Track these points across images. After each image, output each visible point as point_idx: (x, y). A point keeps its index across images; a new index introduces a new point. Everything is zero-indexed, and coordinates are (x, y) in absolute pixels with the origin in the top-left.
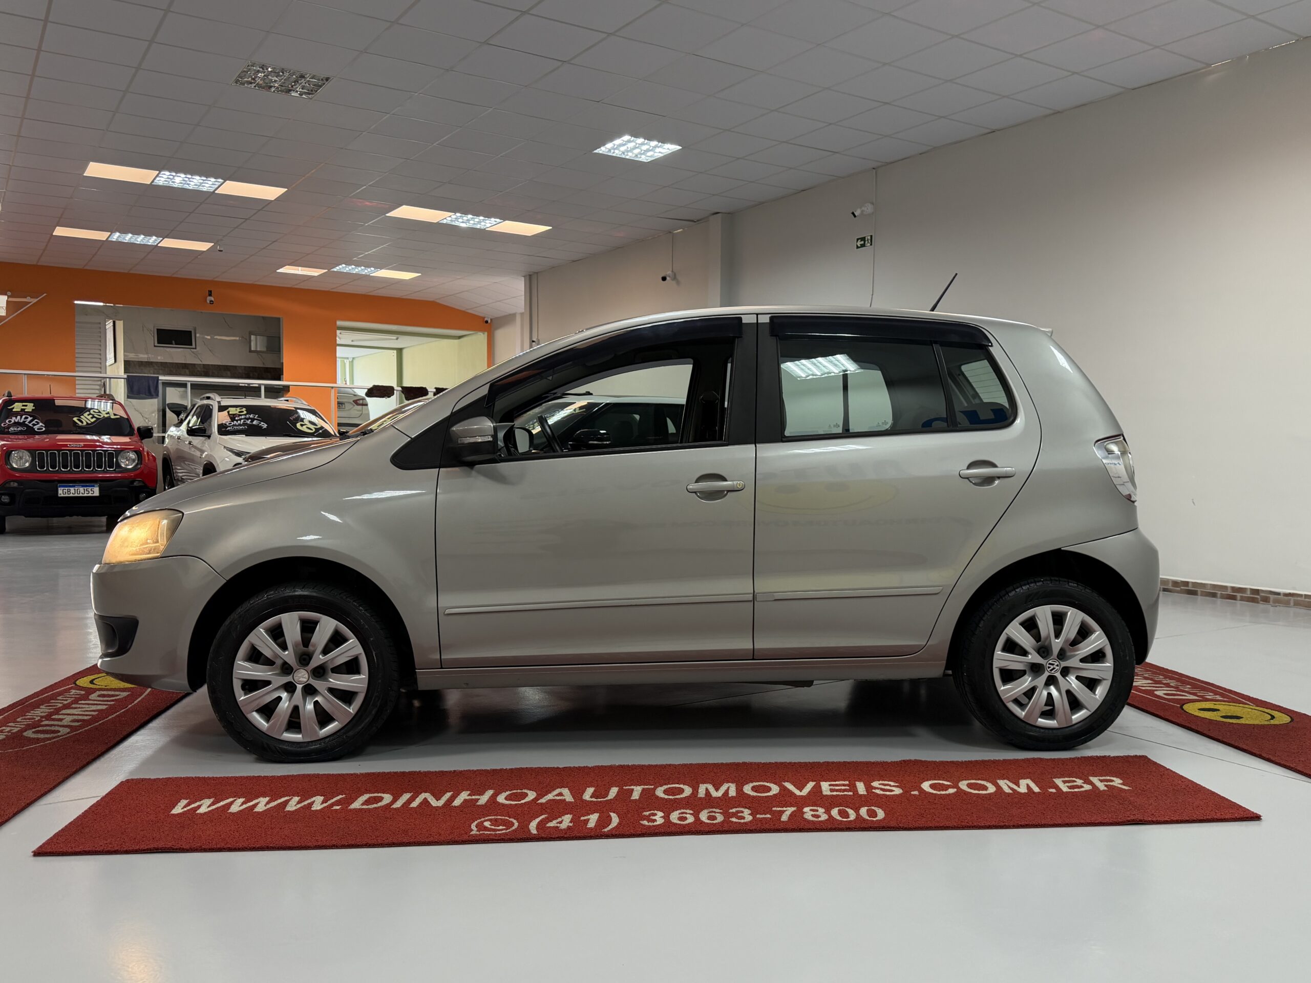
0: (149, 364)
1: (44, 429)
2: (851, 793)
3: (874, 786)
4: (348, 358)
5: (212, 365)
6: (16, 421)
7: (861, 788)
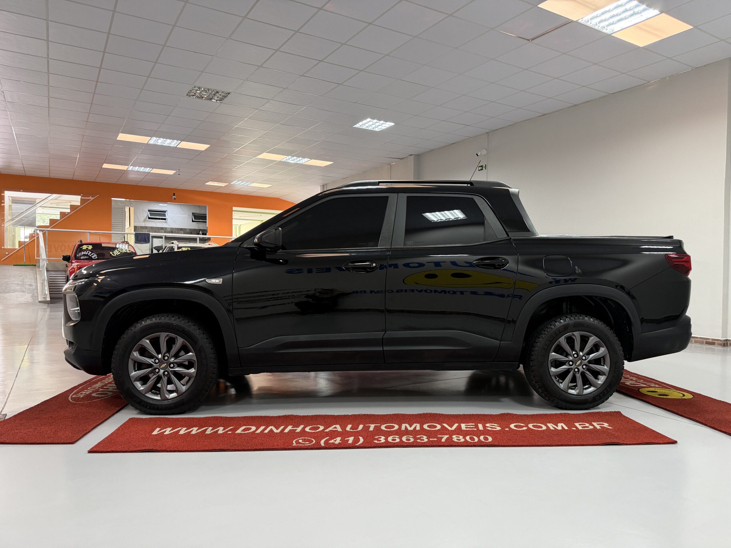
0: (145, 227)
1: (97, 257)
2: (476, 429)
3: (487, 426)
4: (238, 225)
5: (175, 228)
6: (84, 254)
7: (481, 427)
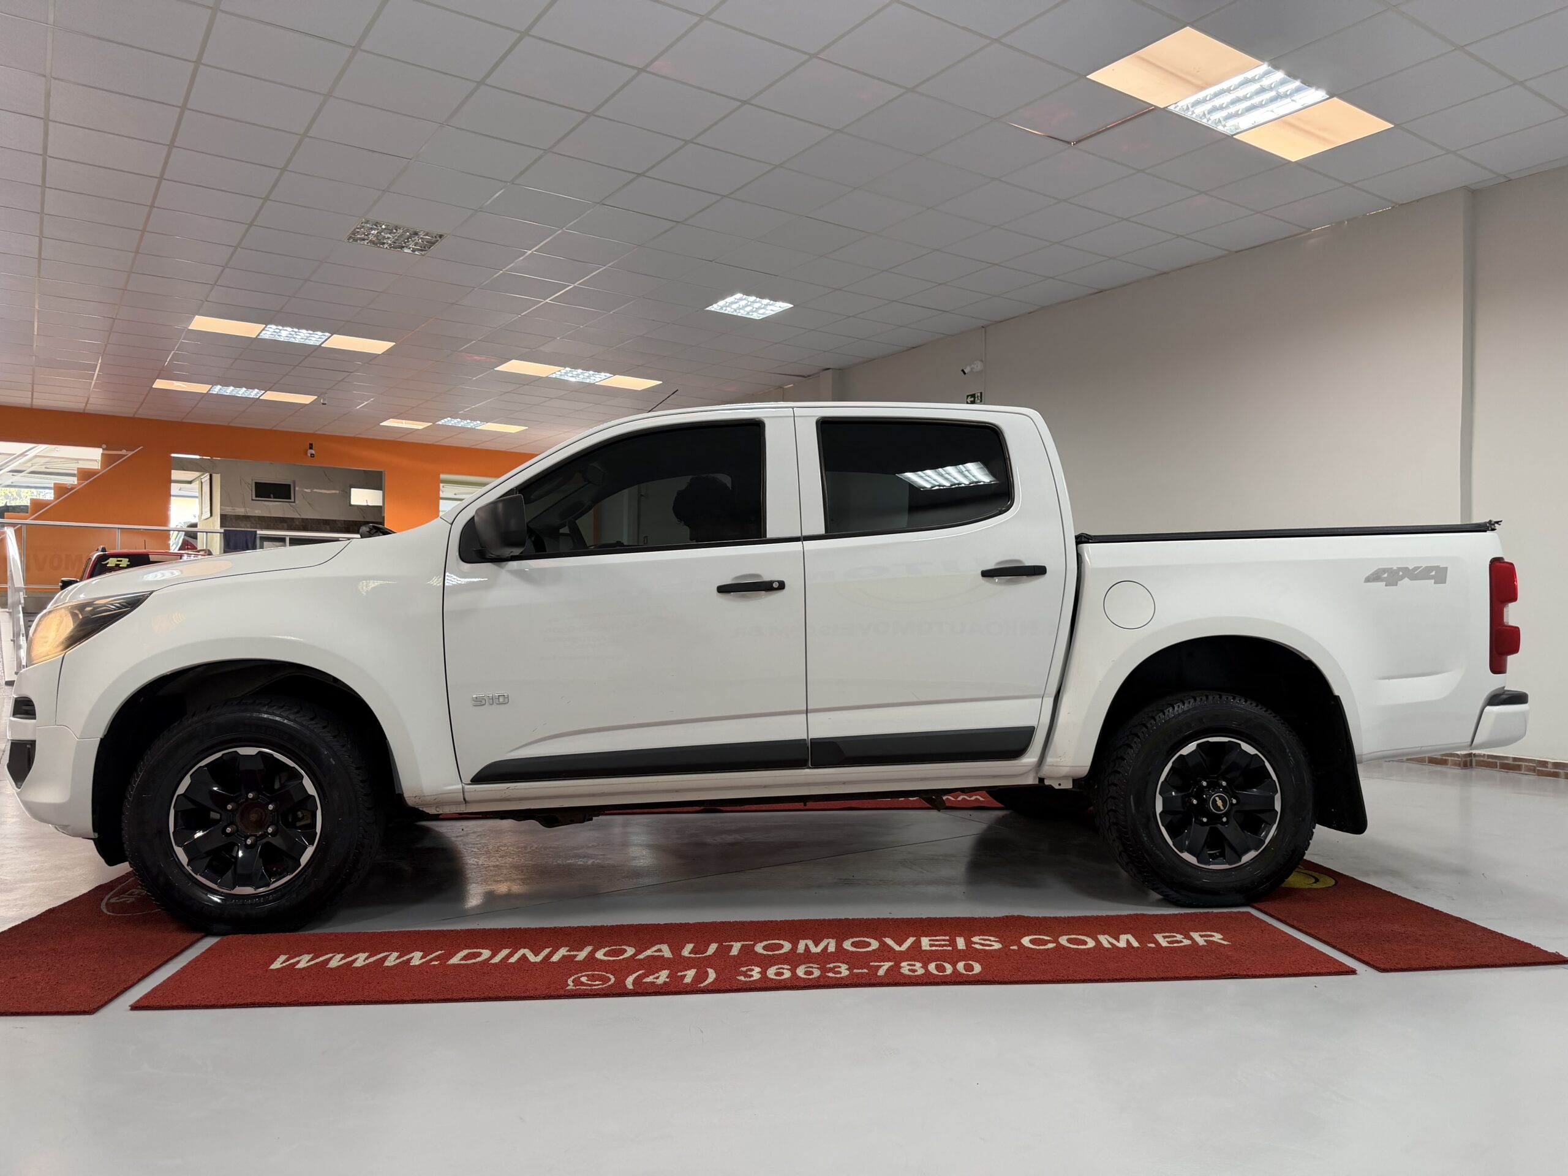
0: (246, 518)
2: (950, 948)
3: (974, 940)
5: (311, 519)
7: (961, 943)
